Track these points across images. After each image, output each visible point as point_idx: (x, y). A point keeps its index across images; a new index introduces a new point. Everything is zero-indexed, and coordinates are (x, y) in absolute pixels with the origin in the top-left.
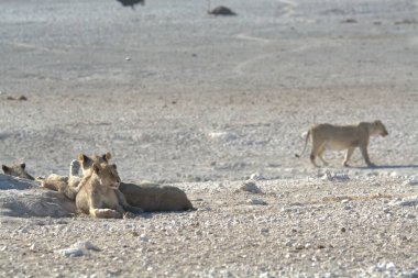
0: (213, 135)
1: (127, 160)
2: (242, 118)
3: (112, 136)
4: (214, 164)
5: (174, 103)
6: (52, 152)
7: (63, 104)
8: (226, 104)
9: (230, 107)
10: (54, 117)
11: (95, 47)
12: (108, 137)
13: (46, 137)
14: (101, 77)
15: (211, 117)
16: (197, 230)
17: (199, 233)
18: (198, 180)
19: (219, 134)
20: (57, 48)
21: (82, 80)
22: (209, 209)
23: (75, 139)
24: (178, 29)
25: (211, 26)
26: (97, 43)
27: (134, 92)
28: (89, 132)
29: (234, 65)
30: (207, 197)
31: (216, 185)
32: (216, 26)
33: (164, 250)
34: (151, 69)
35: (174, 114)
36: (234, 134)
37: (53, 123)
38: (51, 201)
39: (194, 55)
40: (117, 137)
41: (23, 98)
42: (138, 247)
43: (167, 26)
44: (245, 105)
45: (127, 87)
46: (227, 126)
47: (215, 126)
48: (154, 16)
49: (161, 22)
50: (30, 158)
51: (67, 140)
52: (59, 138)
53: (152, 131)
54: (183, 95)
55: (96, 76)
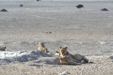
0: (102, 43)
2: (110, 39)
3: (74, 43)
4: (102, 51)
5: (91, 34)
6: (58, 47)
7: (61, 34)
8: (105, 35)
9: (106, 35)
10: (59, 38)
11: (70, 19)
12: (73, 43)
13: (56, 43)
14: (71, 27)
15: (101, 38)
16: (97, 69)
17: (97, 70)
18: (98, 55)
19: (103, 43)
20: (60, 19)
21: (66, 28)
22: (100, 63)
23: (64, 44)
24: (92, 14)
25: (101, 14)
26: (71, 18)
27: (80, 31)
28: (68, 42)
29: (108, 24)
30: (100, 60)
31: (102, 57)
32: (103, 14)
33: (88, 74)
34: (85, 25)
35: (91, 37)
36: (107, 43)
37: (58, 39)
38: (57, 60)
39: (97, 21)
40: (75, 43)
41: (50, 33)
42: (81, 73)
43: (89, 14)
44: (110, 35)
46: (106, 41)
47: (102, 41)
48: (86, 11)
49: (88, 12)
50: (52, 49)
52: (60, 43)
53: (85, 42)
54: (94, 32)
55: (70, 27)
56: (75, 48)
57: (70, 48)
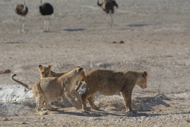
1: (183, 77)
3: (173, 63)
7: (145, 45)
10: (140, 52)
11: (163, 11)
12: (172, 64)
13: (135, 64)
14: (167, 29)
20: (141, 12)
21: (156, 31)
23: (152, 65)
26: (165, 9)
27: (187, 37)
28: (160, 61)
37: (139, 56)
38: (138, 102)
40: (176, 64)
41: (122, 42)
45: (182, 34)
51: (148, 66)
52: (143, 65)
55: (164, 28)
56: (175, 74)
57: (165, 74)
